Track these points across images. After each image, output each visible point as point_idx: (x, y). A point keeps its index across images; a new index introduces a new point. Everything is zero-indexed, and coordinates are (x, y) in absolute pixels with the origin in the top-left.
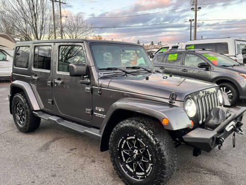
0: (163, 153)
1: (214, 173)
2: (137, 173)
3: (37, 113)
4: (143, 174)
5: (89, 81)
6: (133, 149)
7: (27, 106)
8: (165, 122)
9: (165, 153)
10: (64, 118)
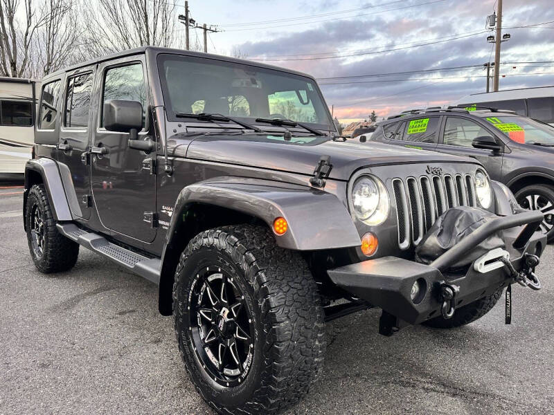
0: (273, 314)
1: (455, 390)
2: (226, 371)
3: (62, 227)
4: (238, 372)
5: (150, 143)
6: (220, 307)
7: (48, 213)
8: (278, 229)
9: (279, 315)
10: (109, 239)
